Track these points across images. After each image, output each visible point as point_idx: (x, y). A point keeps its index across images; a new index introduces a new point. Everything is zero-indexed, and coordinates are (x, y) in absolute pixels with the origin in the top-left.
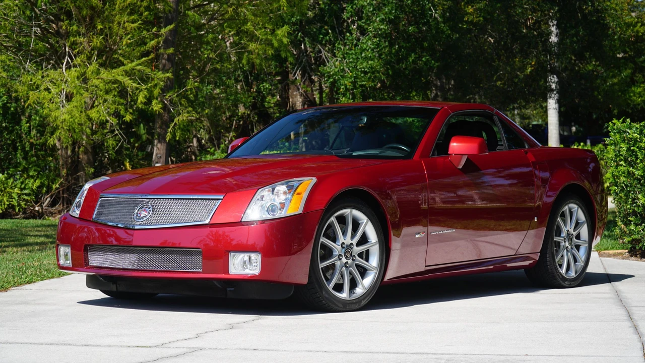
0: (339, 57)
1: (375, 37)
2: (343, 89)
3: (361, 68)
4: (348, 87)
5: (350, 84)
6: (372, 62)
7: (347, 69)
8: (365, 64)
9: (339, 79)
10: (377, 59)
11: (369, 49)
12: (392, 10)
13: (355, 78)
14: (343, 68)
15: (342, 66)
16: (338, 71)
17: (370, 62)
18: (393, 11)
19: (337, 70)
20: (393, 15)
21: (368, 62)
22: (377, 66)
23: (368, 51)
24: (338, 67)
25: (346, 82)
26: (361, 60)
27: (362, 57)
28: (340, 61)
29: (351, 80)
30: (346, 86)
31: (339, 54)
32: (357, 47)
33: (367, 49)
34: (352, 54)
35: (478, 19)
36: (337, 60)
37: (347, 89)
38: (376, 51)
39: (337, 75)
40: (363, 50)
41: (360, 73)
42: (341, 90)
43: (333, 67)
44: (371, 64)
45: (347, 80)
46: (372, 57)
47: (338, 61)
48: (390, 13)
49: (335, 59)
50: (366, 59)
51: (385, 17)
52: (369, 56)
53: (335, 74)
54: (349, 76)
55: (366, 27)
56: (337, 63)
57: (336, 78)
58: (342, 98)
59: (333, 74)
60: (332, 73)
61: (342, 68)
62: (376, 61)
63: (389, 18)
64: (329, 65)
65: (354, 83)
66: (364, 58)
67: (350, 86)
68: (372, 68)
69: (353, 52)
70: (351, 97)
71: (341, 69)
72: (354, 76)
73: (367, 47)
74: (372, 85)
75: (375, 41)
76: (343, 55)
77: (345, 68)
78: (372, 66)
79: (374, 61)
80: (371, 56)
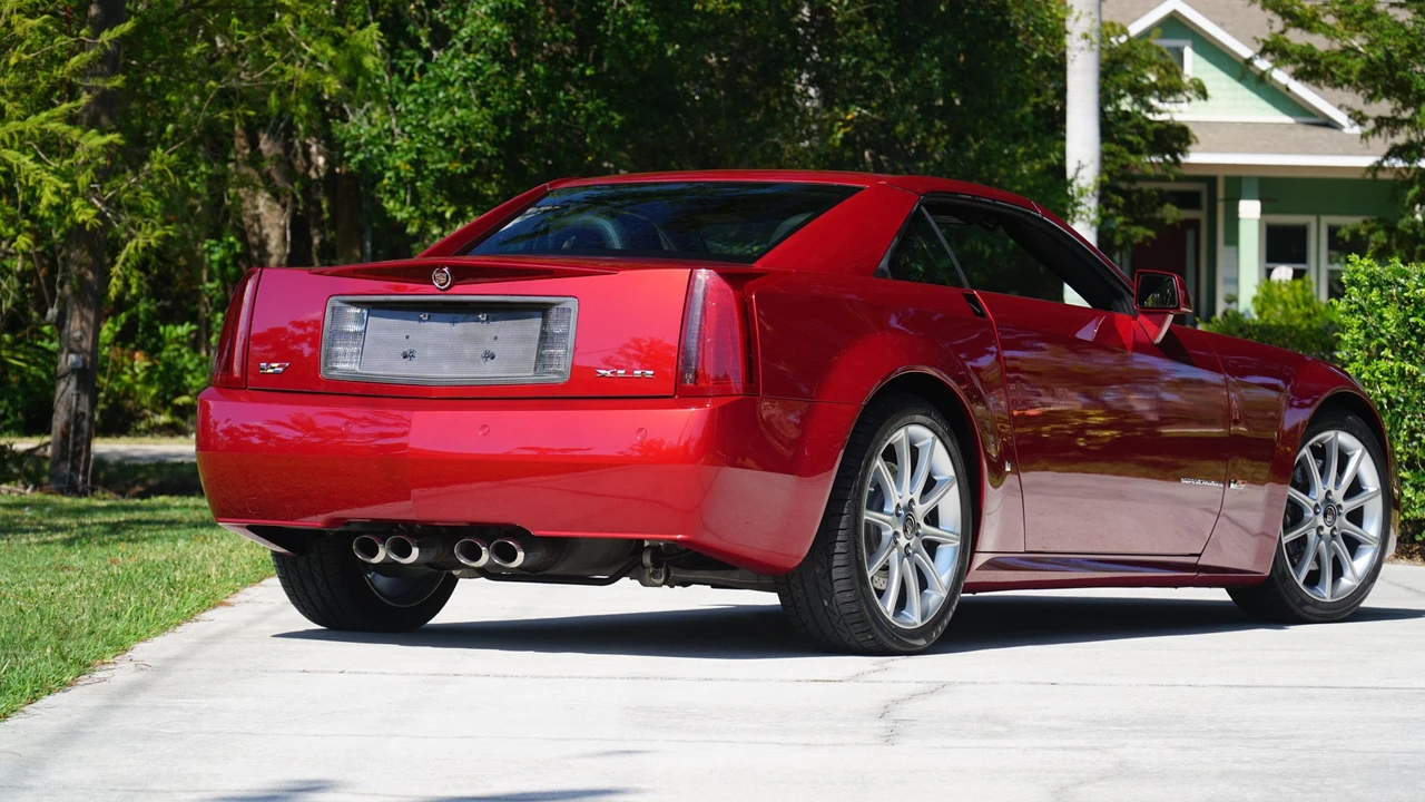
1: (470, 49)
2: (390, 178)
3: (437, 127)
4: (402, 174)
5: (408, 167)
6: (465, 112)
7: (397, 131)
8: (447, 117)
9: (381, 155)
10: (476, 106)
11: (455, 81)
13: (419, 151)
14: (390, 128)
15: (387, 121)
16: (379, 133)
17: (459, 113)
19: (374, 132)
21: (453, 113)
22: (477, 121)
23: (453, 84)
24: (379, 123)
25: (398, 162)
26: (435, 110)
27: (438, 100)
28: (382, 109)
29: (409, 157)
30: (396, 169)
32: (425, 76)
33: (452, 79)
34: (414, 92)
37: (399, 178)
38: (473, 87)
39: (376, 145)
40: (445, 83)
41: (433, 138)
42: (386, 181)
43: (366, 126)
44: (462, 117)
45: (401, 158)
46: (464, 101)
47: (378, 109)
49: (368, 104)
50: (449, 103)
52: (457, 96)
53: (372, 141)
54: (405, 147)
55: (454, 27)
56: (375, 115)
57: (375, 151)
58: (388, 203)
59: (366, 143)
60: (362, 140)
61: (386, 126)
62: (475, 109)
64: (355, 121)
65: (417, 164)
66: (444, 104)
67: (407, 172)
68: (463, 127)
69: (414, 86)
70: (409, 199)
71: (384, 131)
72: (418, 149)
73: (451, 74)
74: (463, 171)
75: (470, 60)
76: (388, 93)
77: (394, 126)
78: (464, 123)
79: (469, 109)
80: (460, 99)
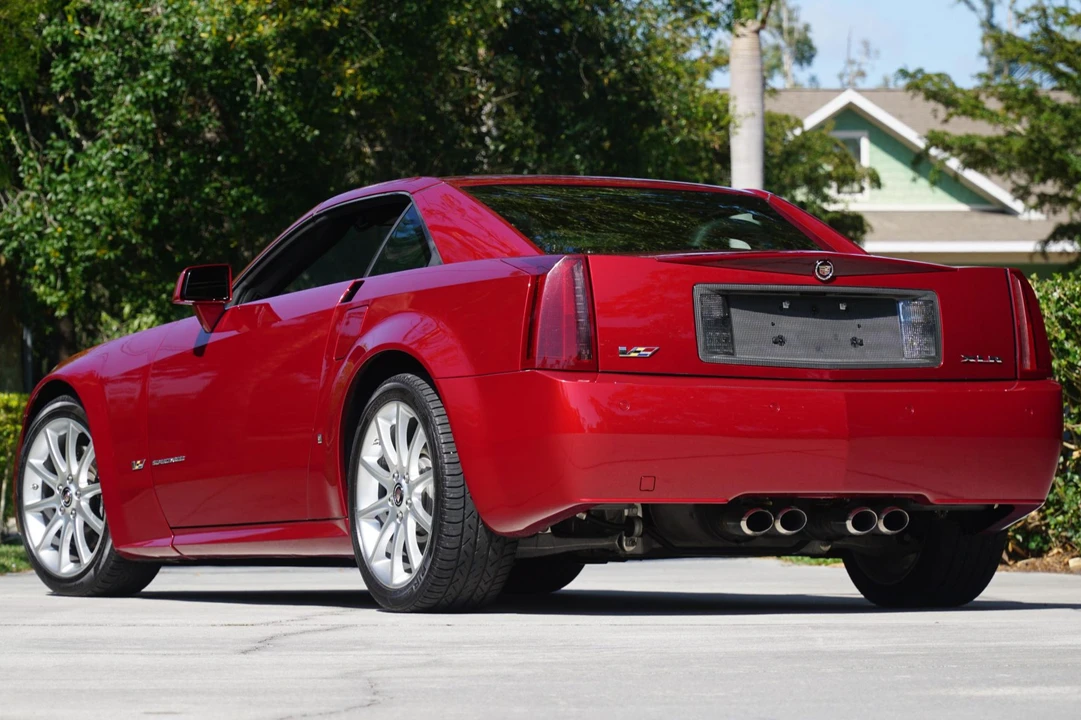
0: (32, 190)
1: (117, 141)
2: (41, 264)
3: (85, 215)
4: (52, 261)
5: (58, 254)
6: (111, 201)
7: (50, 218)
8: (93, 206)
9: (31, 243)
10: (123, 194)
11: (103, 171)
12: (164, 76)
13: (70, 239)
14: (42, 216)
15: (39, 210)
16: (31, 221)
17: (106, 201)
18: (166, 80)
19: (27, 220)
20: (166, 87)
21: (100, 201)
22: (123, 209)
23: (101, 174)
24: (31, 212)
25: (49, 249)
26: (83, 199)
27: (86, 189)
28: (34, 198)
29: (60, 244)
30: (47, 257)
31: (32, 181)
32: (75, 165)
33: (100, 168)
34: (64, 182)
35: (366, 93)
36: (27, 197)
37: (49, 266)
38: (121, 176)
39: (27, 232)
40: (92, 173)
41: (81, 225)
42: (36, 267)
43: (19, 215)
44: (108, 205)
45: (52, 245)
46: (111, 190)
47: (30, 199)
48: (159, 81)
49: (22, 194)
50: (97, 192)
51: (147, 93)
52: (104, 186)
53: (25, 229)
54: (57, 235)
55: (100, 116)
56: (27, 204)
57: (27, 237)
58: (39, 287)
59: (20, 230)
60: (15, 227)
61: (38, 215)
62: (121, 198)
63: (155, 95)
64: (9, 210)
65: (67, 251)
66: (92, 192)
67: (57, 260)
68: (109, 215)
69: (65, 176)
70: (59, 284)
71: (37, 219)
72: (68, 236)
73: (99, 164)
74: (110, 258)
75: (117, 150)
76: (41, 184)
77: (46, 215)
78: (111, 211)
79: (116, 198)
80: (107, 188)
